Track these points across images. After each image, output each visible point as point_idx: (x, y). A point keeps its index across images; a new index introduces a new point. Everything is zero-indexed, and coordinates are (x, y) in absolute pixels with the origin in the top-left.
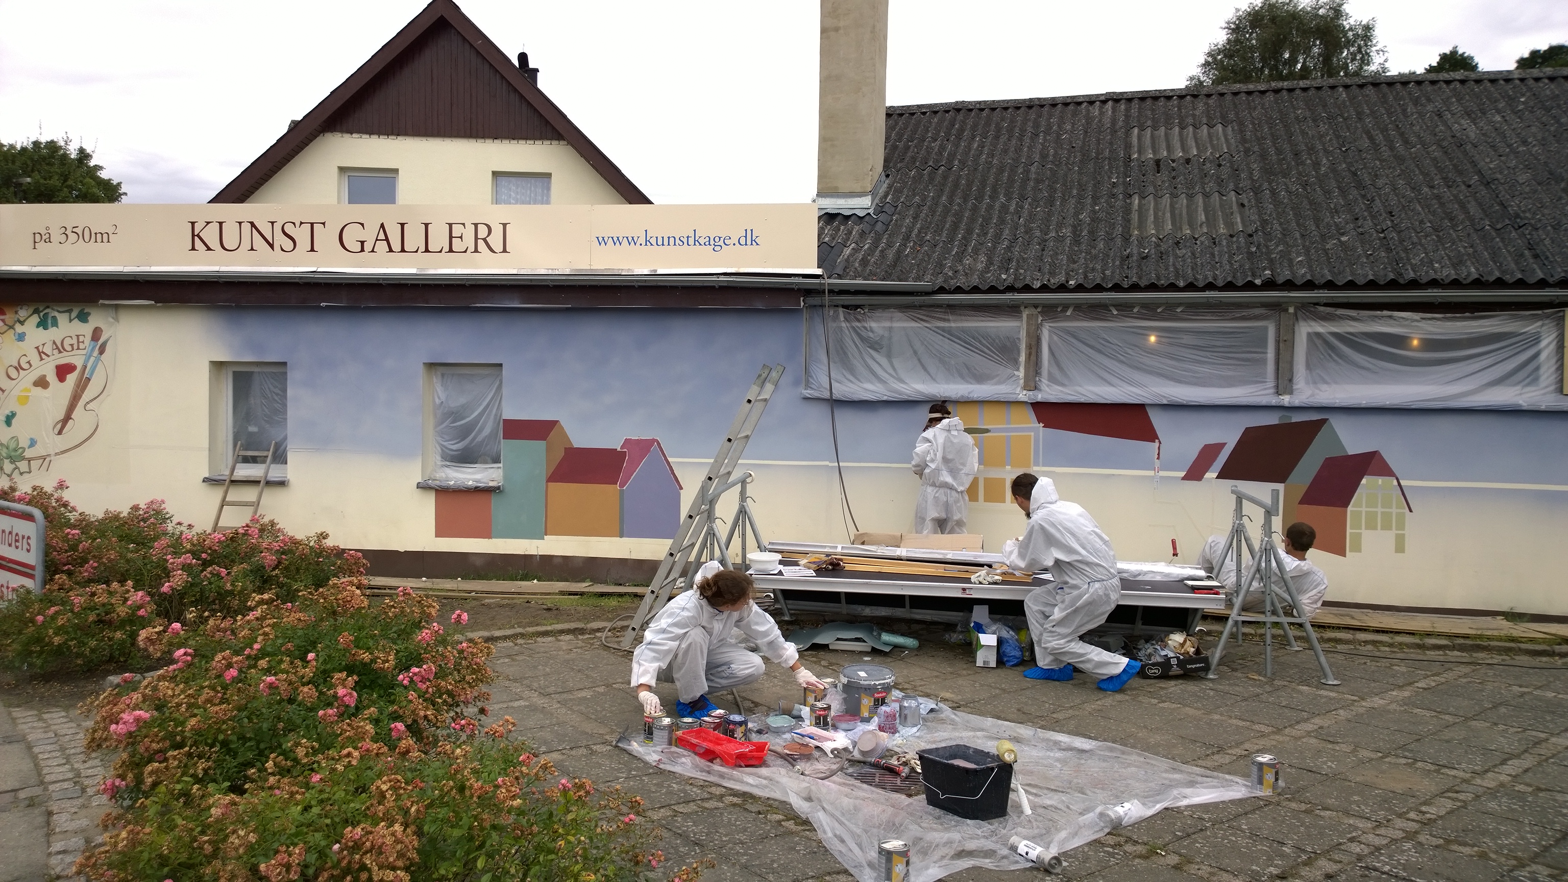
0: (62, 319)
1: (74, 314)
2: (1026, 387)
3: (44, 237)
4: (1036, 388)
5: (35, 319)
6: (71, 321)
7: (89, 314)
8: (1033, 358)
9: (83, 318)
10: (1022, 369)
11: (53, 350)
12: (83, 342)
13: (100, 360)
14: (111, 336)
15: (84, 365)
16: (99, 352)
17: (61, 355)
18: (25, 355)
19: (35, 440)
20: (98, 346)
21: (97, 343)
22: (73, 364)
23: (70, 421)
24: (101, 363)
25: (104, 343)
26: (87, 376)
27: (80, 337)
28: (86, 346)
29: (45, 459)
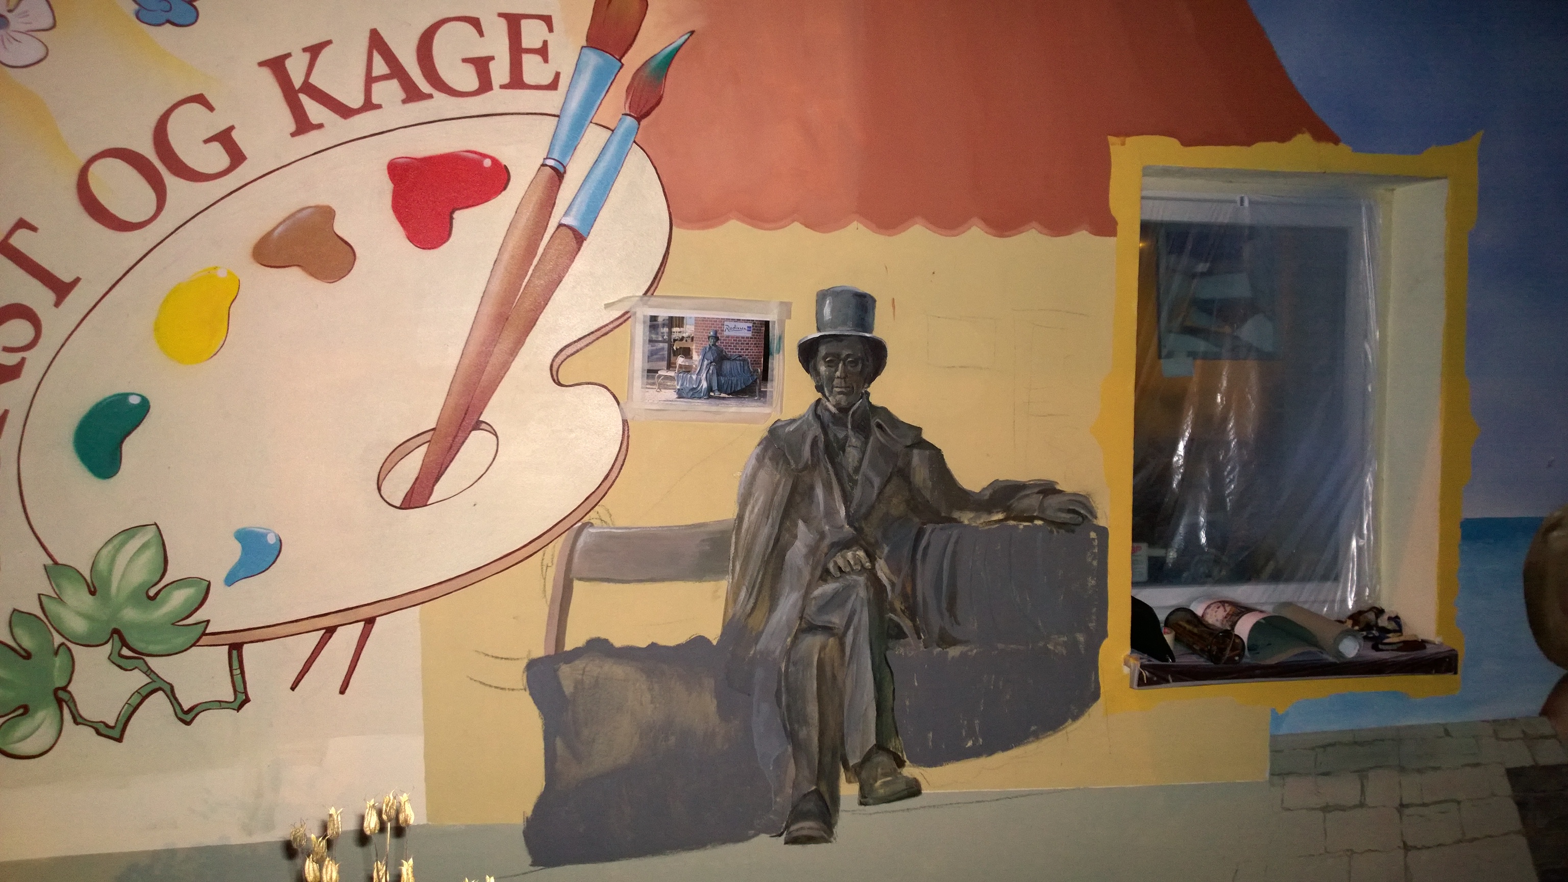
11: (370, 80)
12: (543, 52)
13: (635, 142)
14: (692, 32)
15: (551, 167)
16: (627, 105)
17: (418, 110)
18: (200, 99)
19: (271, 539)
20: (625, 78)
21: (620, 60)
22: (486, 156)
23: (476, 438)
24: (637, 161)
25: (653, 64)
26: (568, 221)
27: (524, 23)
28: (558, 75)
29: (330, 631)
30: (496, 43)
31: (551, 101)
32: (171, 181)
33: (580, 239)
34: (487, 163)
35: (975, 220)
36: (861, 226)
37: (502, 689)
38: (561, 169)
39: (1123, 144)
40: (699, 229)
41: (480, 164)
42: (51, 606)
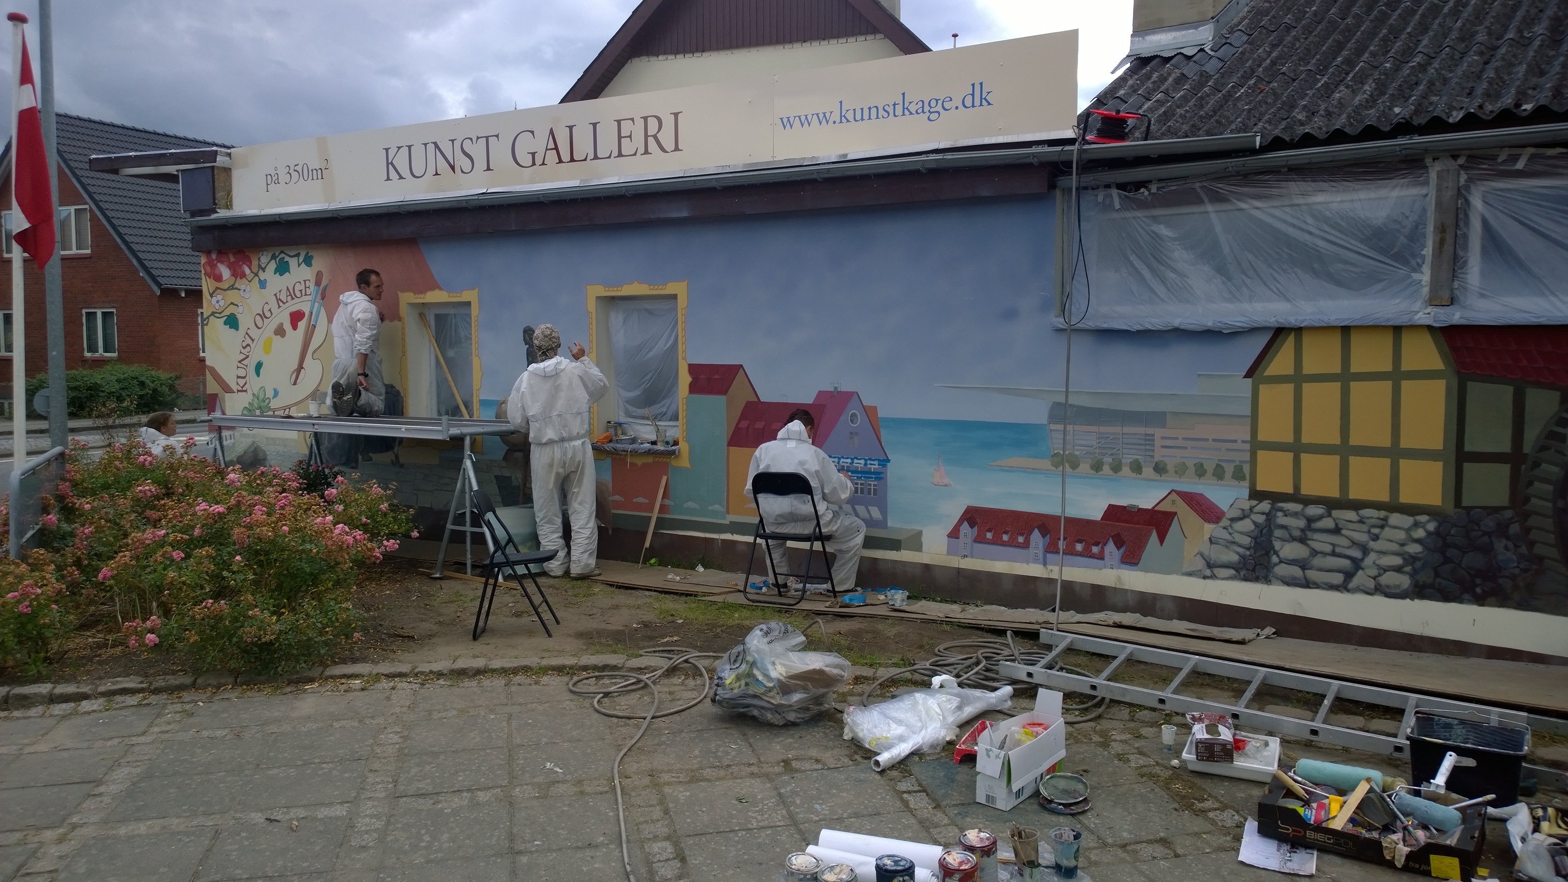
0: (293, 262)
1: (301, 259)
2: (1433, 300)
3: (274, 179)
4: (1452, 301)
5: (273, 265)
6: (299, 265)
7: (312, 257)
8: (1448, 248)
9: (308, 261)
10: (1427, 271)
11: (287, 296)
12: (309, 288)
13: (322, 305)
14: (329, 280)
15: (311, 312)
16: (320, 297)
17: (293, 302)
18: (267, 303)
19: (277, 391)
20: (320, 291)
21: (320, 288)
22: (302, 310)
23: (302, 371)
25: (324, 287)
26: (313, 323)
27: (306, 282)
28: (311, 292)
29: (285, 410)
30: (303, 287)
31: (309, 298)
32: (264, 319)
33: (315, 328)
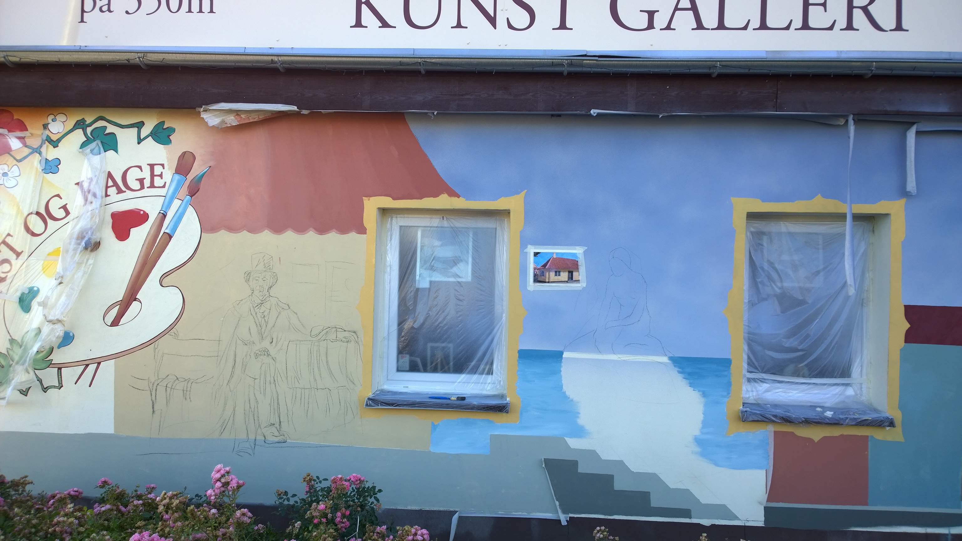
0: (125, 135)
3: (99, 4)
5: (78, 136)
6: (140, 141)
7: (171, 130)
11: (107, 187)
12: (161, 176)
13: (190, 204)
14: (210, 167)
15: (162, 213)
16: (188, 192)
17: (121, 196)
18: (58, 196)
19: (71, 334)
20: (187, 183)
21: (186, 177)
22: (141, 210)
23: (135, 303)
24: (190, 210)
25: (197, 178)
26: (167, 231)
27: (155, 167)
28: (165, 183)
29: (87, 366)
30: (146, 174)
31: (163, 192)
32: (49, 221)
33: (170, 237)
34: (142, 212)
35: (311, 229)
36: (269, 232)
37: (139, 389)
38: (165, 214)
39: (369, 200)
40: (211, 233)
41: (140, 212)
42: (10, 352)
